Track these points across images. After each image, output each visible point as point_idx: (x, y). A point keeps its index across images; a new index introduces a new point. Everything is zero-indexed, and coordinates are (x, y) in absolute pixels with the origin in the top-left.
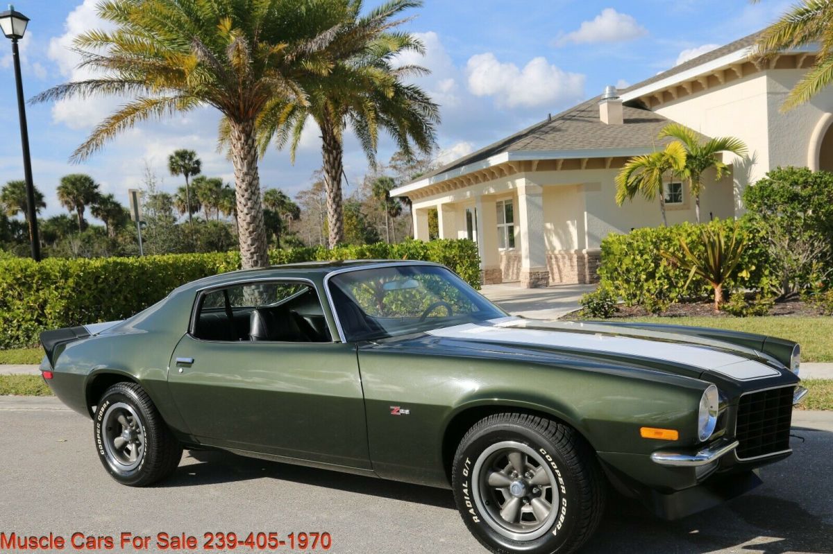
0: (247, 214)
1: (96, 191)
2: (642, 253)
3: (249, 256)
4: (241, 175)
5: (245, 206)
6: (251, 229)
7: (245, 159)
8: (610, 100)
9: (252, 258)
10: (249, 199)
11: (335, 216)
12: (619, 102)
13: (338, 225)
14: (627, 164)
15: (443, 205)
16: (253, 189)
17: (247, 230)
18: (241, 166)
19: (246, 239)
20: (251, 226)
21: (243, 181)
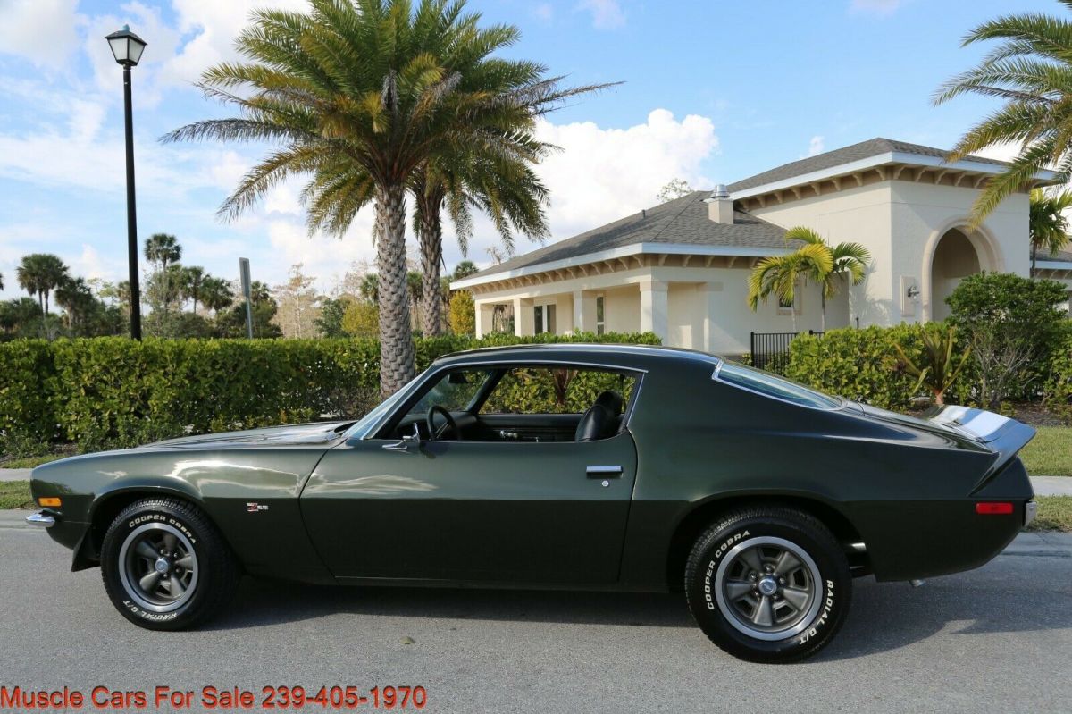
0: (393, 293)
1: (65, 273)
2: (844, 355)
3: (392, 343)
4: (389, 247)
5: (390, 283)
6: (396, 312)
7: (394, 228)
8: (721, 199)
9: (397, 345)
10: (397, 276)
11: (433, 304)
12: (729, 201)
13: (435, 314)
14: (760, 264)
15: (522, 300)
16: (401, 263)
17: (391, 311)
18: (389, 235)
19: (391, 323)
20: (397, 307)
21: (390, 254)
